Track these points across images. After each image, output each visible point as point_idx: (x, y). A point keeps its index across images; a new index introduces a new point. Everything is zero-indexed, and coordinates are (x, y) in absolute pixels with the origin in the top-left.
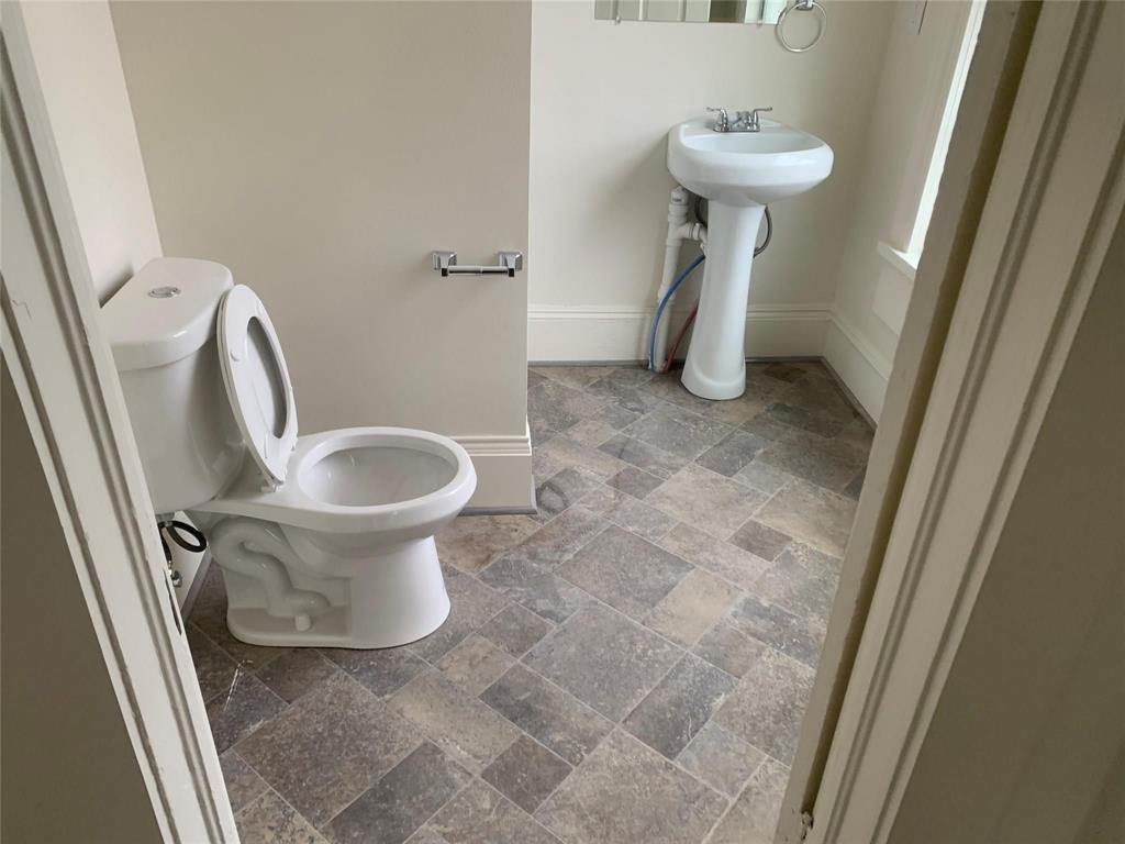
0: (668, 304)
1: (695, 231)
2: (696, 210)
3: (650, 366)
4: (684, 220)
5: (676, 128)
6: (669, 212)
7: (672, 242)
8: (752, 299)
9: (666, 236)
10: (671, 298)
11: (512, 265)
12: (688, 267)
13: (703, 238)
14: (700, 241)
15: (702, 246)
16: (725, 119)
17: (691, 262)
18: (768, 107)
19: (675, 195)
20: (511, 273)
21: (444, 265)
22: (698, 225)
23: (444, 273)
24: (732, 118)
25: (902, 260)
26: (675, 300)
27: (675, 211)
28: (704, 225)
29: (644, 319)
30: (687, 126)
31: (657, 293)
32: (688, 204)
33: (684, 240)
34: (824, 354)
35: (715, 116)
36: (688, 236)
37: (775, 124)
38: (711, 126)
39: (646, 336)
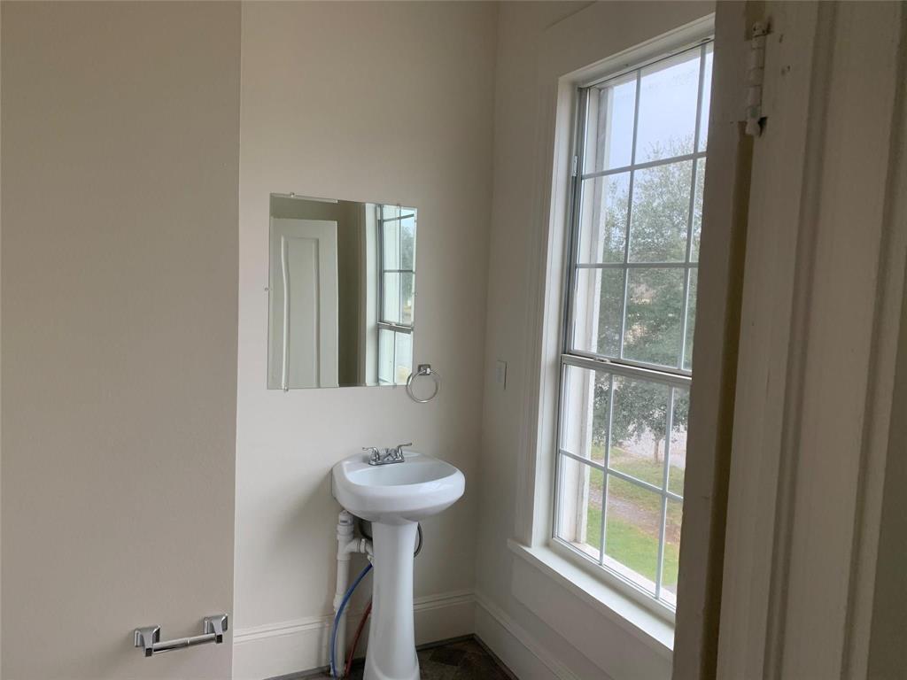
0: (344, 611)
1: (363, 546)
2: (361, 529)
3: (332, 673)
4: (350, 538)
5: (339, 464)
6: (337, 531)
7: (342, 556)
8: (417, 594)
9: (337, 551)
10: (347, 605)
11: (219, 631)
12: (358, 577)
13: (369, 550)
14: (367, 553)
15: (369, 557)
16: (377, 453)
17: (360, 571)
18: (409, 442)
19: (342, 517)
20: (219, 639)
21: (149, 644)
22: (363, 540)
23: (149, 652)
24: (383, 453)
25: (527, 552)
26: (350, 607)
27: (343, 531)
28: (369, 539)
29: (322, 629)
30: (347, 462)
31: (332, 603)
32: (353, 523)
33: (352, 554)
34: (476, 632)
35: (369, 453)
36: (356, 550)
37: (416, 455)
38: (367, 461)
39: (325, 642)
